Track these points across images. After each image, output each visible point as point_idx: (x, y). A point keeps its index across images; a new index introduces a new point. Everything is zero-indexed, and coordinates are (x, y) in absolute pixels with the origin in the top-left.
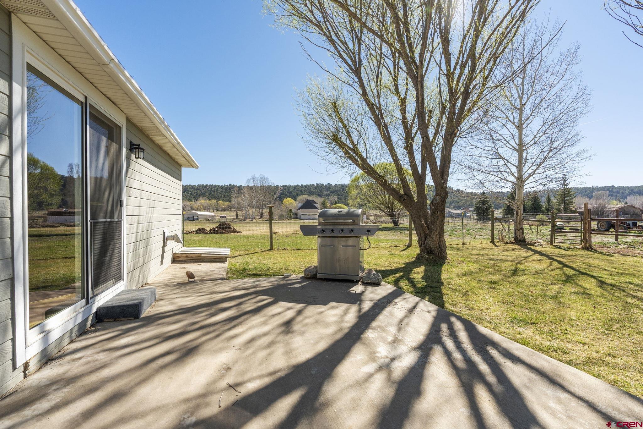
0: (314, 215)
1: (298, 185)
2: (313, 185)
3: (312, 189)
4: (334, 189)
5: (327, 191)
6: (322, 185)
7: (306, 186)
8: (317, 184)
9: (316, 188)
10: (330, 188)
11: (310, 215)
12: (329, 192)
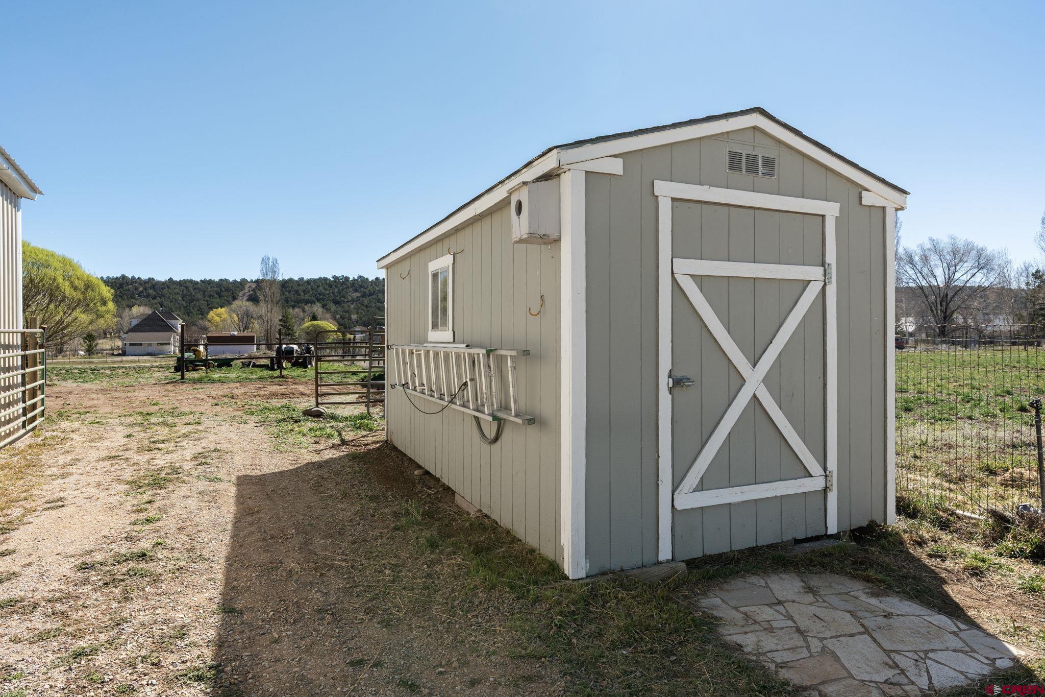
0: (162, 344)
1: (291, 280)
2: (326, 279)
3: (321, 288)
4: (370, 288)
5: (356, 291)
6: (347, 279)
7: (309, 282)
8: (334, 277)
9: (330, 286)
10: (361, 286)
11: (150, 345)
12: (358, 294)
